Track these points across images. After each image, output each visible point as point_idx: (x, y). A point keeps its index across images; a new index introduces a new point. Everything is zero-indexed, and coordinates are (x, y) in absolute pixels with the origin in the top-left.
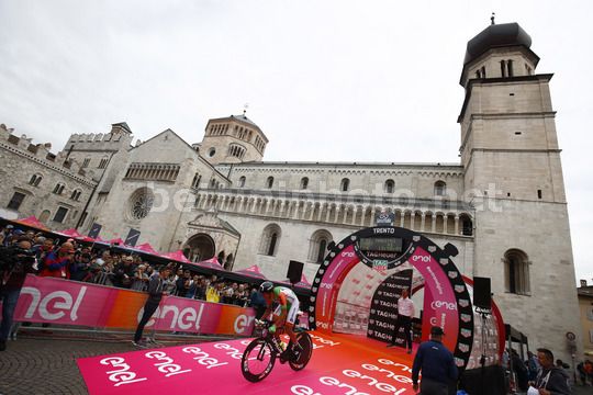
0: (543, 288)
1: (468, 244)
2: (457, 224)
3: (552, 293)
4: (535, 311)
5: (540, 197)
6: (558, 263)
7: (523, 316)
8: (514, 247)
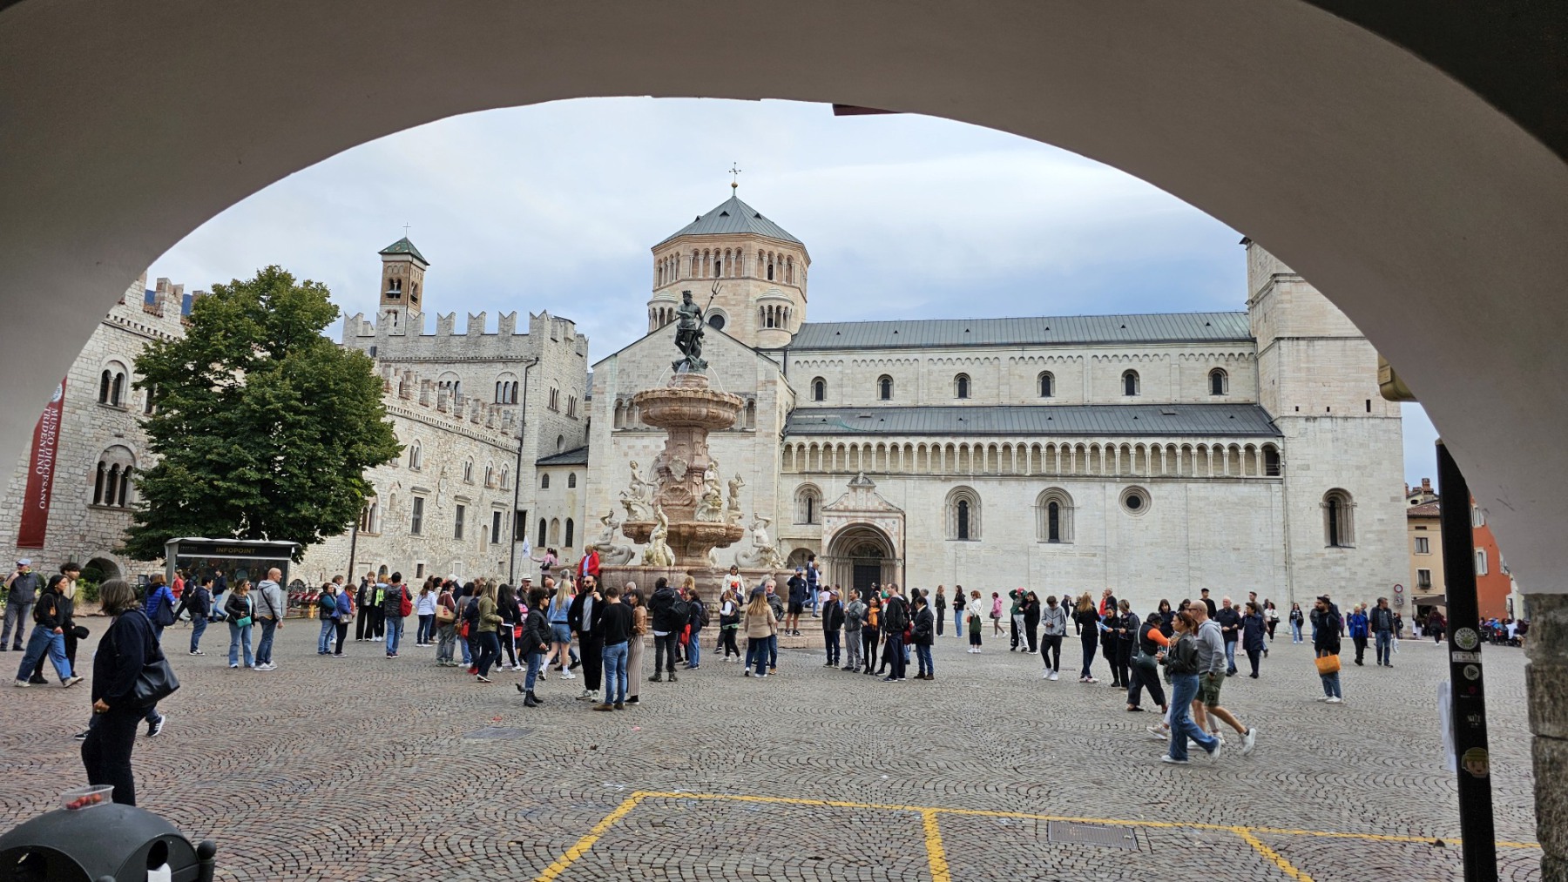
0: (1368, 536)
1: (1276, 487)
2: (1258, 460)
3: (1380, 540)
4: (1361, 565)
5: (1369, 410)
6: (1388, 501)
7: (1347, 575)
8: (1336, 486)
